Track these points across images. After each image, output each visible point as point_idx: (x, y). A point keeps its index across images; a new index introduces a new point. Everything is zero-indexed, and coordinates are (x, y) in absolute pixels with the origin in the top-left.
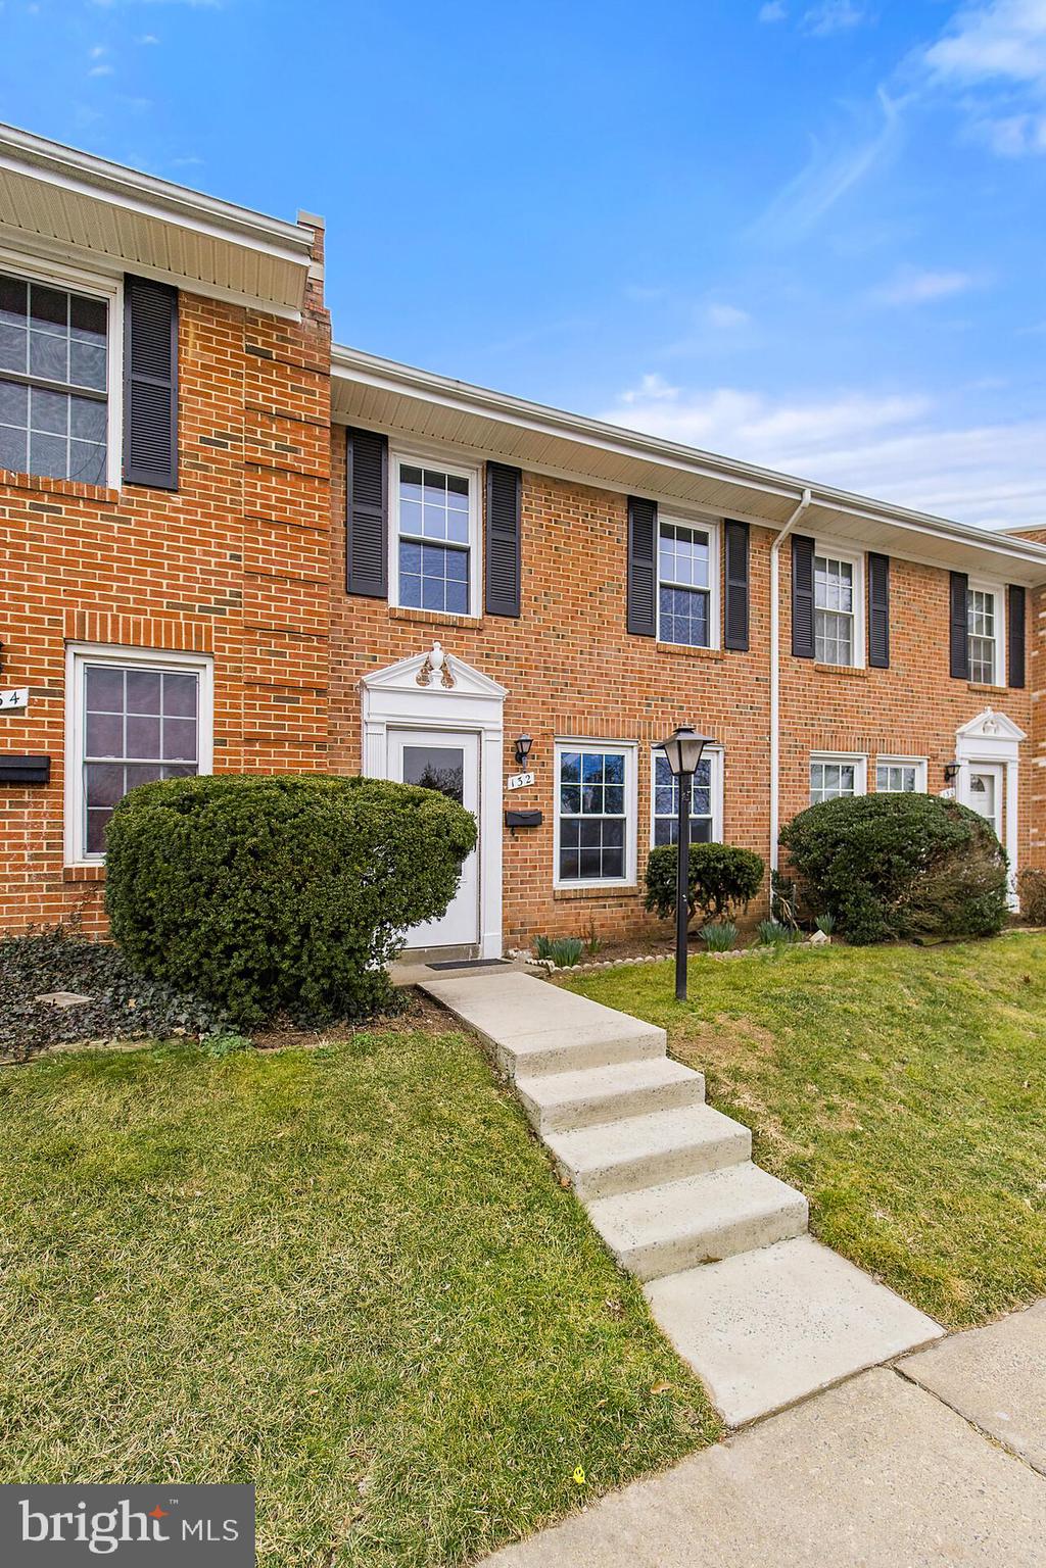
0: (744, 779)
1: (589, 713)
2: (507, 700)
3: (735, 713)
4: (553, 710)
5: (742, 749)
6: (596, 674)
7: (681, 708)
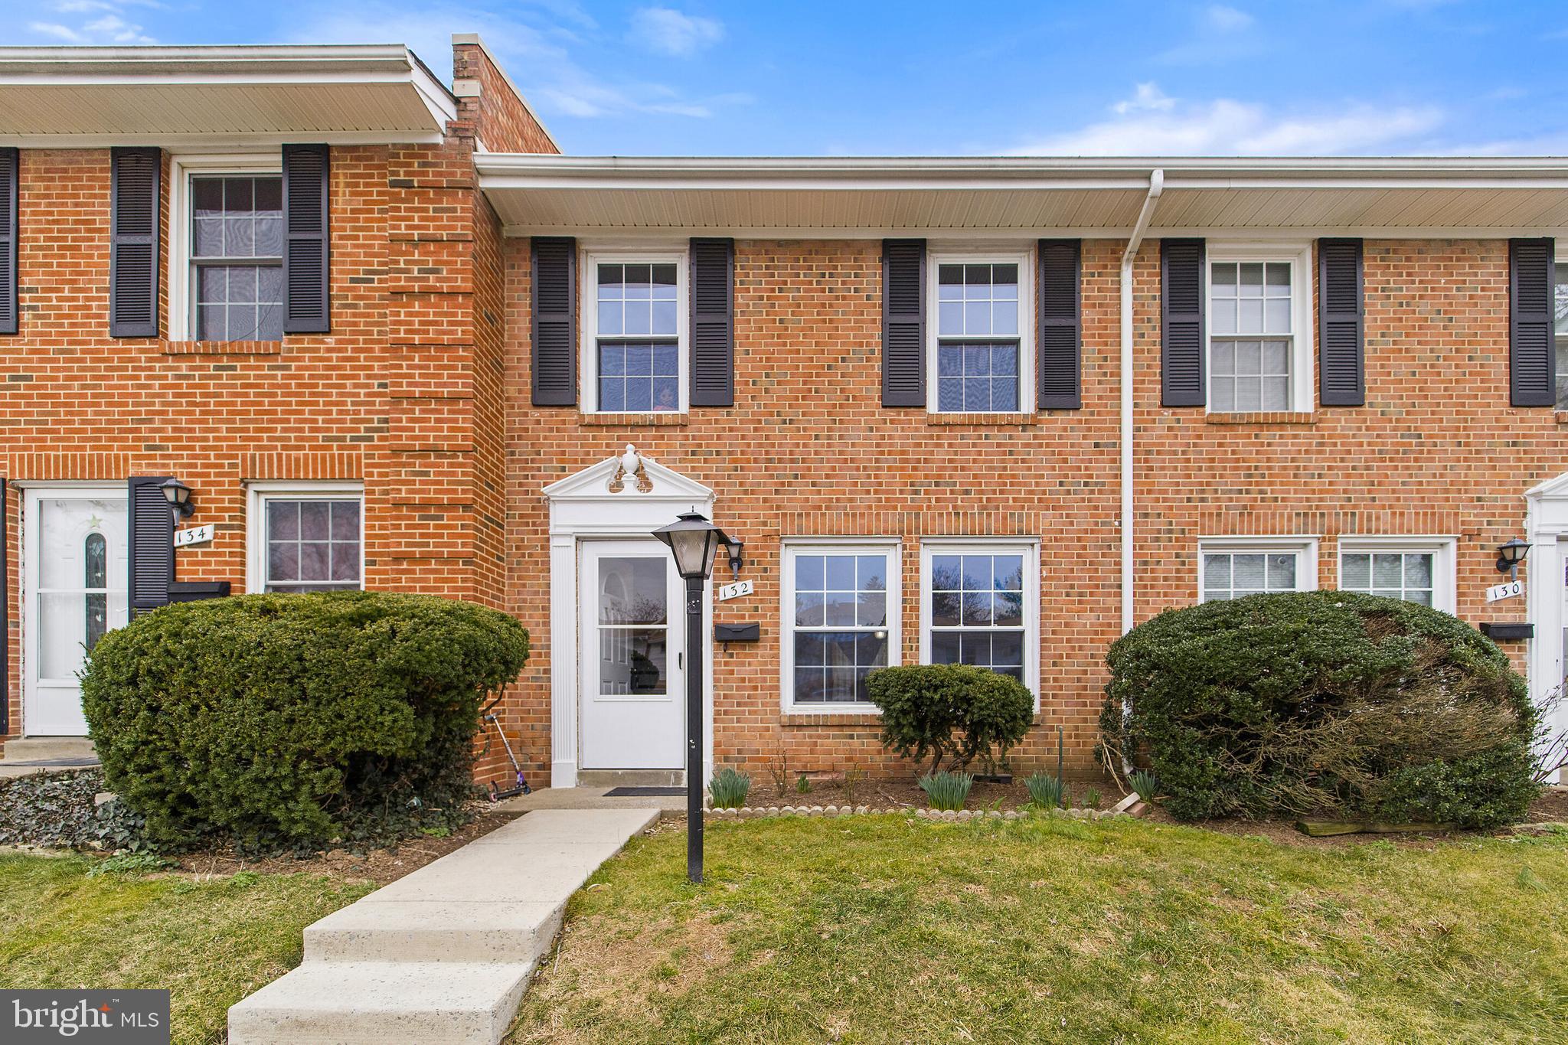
0: (1074, 579)
1: (828, 508)
2: (718, 500)
3: (1058, 492)
4: (778, 508)
5: (1072, 540)
6: (837, 461)
7: (967, 492)
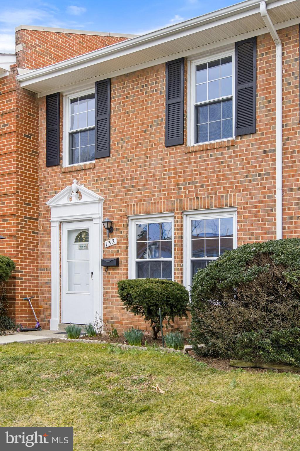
0: (253, 230)
1: (145, 200)
2: (105, 201)
3: (245, 181)
4: (126, 202)
5: (252, 207)
6: (148, 177)
7: (202, 186)
